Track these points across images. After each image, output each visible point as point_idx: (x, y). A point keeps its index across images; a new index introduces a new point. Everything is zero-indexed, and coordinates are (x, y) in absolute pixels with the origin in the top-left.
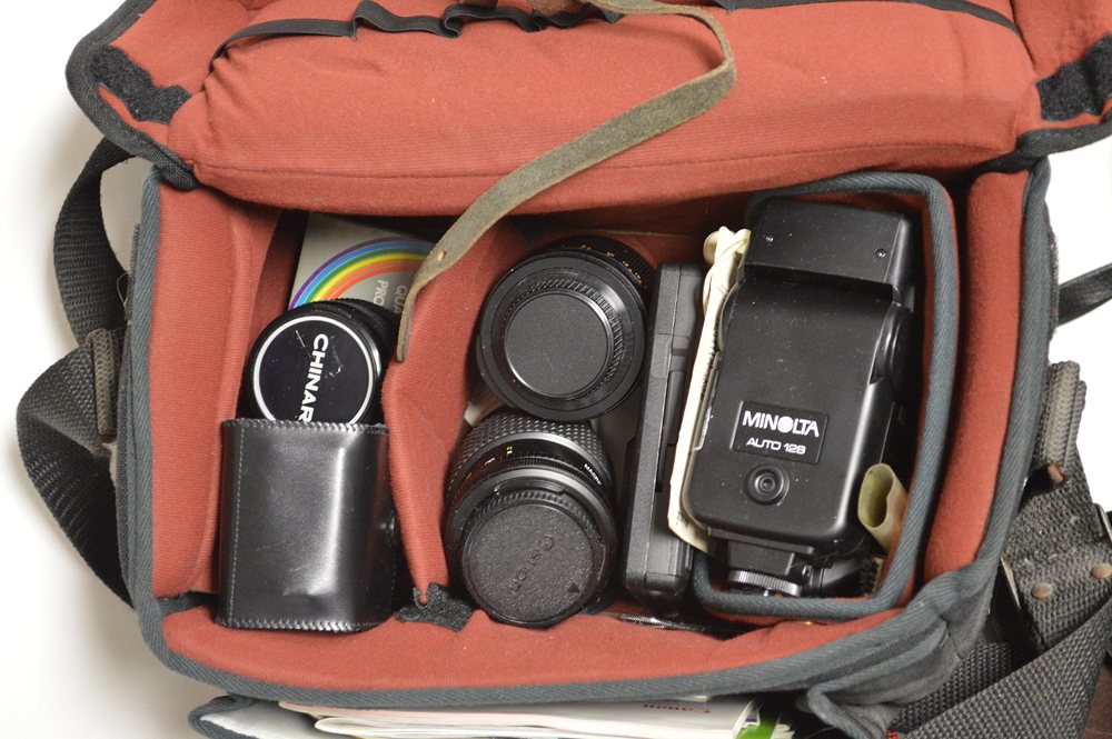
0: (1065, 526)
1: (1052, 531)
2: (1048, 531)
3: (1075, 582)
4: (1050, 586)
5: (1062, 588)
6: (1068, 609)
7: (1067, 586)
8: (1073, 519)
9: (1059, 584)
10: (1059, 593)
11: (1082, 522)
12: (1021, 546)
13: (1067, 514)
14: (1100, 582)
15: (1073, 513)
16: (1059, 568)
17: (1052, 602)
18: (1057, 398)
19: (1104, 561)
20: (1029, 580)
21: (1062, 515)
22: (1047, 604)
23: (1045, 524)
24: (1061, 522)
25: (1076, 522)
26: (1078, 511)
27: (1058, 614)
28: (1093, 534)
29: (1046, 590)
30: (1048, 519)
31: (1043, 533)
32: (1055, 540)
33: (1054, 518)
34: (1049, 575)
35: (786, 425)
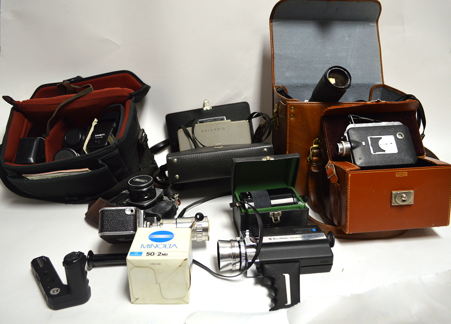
35: (101, 135)
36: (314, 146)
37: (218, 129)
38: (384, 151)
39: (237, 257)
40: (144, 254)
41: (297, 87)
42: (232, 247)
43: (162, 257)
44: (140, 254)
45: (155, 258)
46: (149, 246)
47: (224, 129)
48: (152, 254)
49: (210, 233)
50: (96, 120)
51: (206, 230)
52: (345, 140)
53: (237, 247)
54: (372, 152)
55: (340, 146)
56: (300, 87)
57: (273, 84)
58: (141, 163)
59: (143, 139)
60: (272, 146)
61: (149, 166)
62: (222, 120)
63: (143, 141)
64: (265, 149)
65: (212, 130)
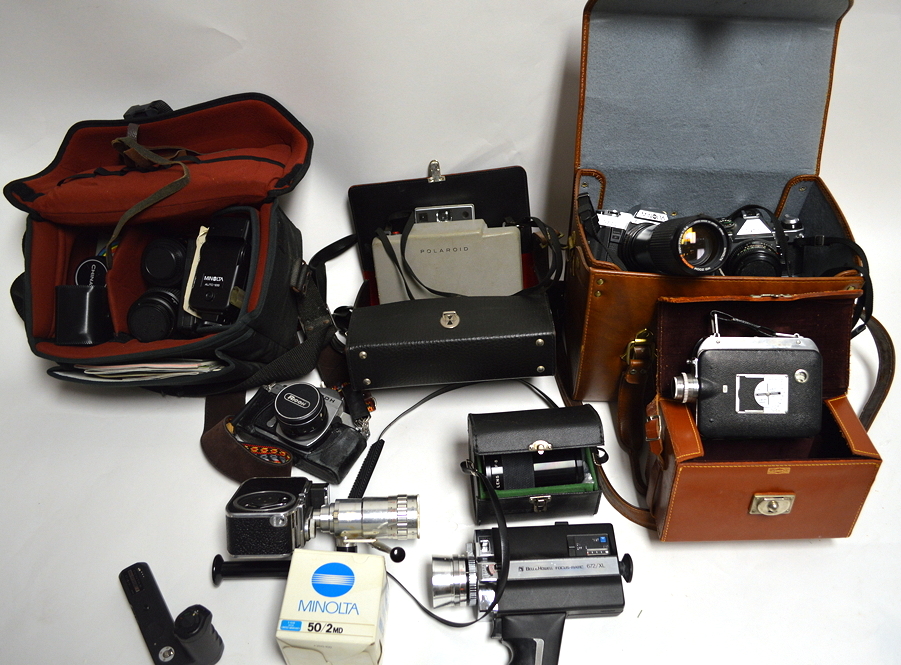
0: (317, 310)
2: (313, 312)
3: (319, 326)
4: (312, 327)
5: (315, 328)
6: (316, 333)
7: (317, 326)
9: (315, 326)
12: (305, 316)
14: (325, 326)
15: (318, 306)
16: (316, 322)
20: (308, 327)
21: (315, 306)
24: (315, 309)
28: (327, 314)
29: (312, 329)
30: (312, 309)
31: (311, 313)
32: (315, 314)
34: (313, 324)
35: (215, 279)
36: (637, 340)
37: (455, 250)
38: (762, 408)
39: (463, 592)
40: (305, 626)
41: (628, 172)
42: (455, 573)
43: (333, 638)
44: (298, 624)
45: (322, 637)
46: (313, 606)
47: (466, 249)
48: (318, 627)
49: (421, 530)
50: (203, 230)
51: (413, 524)
52: (690, 371)
53: (463, 573)
54: (737, 409)
55: (679, 386)
56: (635, 172)
57: (575, 164)
58: (299, 314)
59: (302, 278)
60: (554, 333)
61: (316, 317)
62: (466, 215)
63: (301, 283)
64: (540, 340)
65: (441, 251)
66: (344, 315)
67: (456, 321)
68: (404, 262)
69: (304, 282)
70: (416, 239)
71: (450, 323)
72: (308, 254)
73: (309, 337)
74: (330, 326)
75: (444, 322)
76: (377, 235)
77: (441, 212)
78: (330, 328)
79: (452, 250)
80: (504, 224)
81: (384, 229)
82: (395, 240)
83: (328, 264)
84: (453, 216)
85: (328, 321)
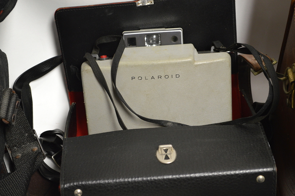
0: (25, 137)
1: (21, 138)
2: (20, 138)
3: (27, 153)
4: (20, 154)
5: (23, 155)
6: (25, 161)
7: (25, 154)
8: (26, 134)
9: (23, 154)
10: (22, 156)
11: (29, 135)
12: (12, 143)
13: (25, 133)
14: (33, 152)
15: (26, 133)
16: (24, 149)
17: (20, 159)
18: (4, 99)
19: (36, 146)
20: (15, 153)
21: (23, 134)
22: (19, 160)
23: (18, 136)
24: (23, 136)
25: (28, 135)
26: (28, 132)
27: (21, 162)
28: (33, 138)
29: (19, 156)
30: (19, 135)
31: (19, 139)
32: (23, 141)
33: (21, 135)
34: (21, 152)
37: (167, 77)
47: (178, 76)
58: (6, 141)
59: (11, 109)
60: (275, 169)
61: (23, 143)
62: (175, 39)
63: (10, 114)
64: (261, 177)
65: (153, 78)
66: (52, 140)
67: (173, 156)
68: (115, 91)
69: (13, 112)
70: (127, 66)
71: (167, 158)
72: (14, 75)
73: (17, 165)
74: (39, 153)
75: (160, 157)
76: (85, 60)
77: (149, 36)
78: (39, 155)
79: (163, 77)
80: (213, 48)
81: (91, 53)
82: (105, 65)
83: (32, 84)
84: (161, 40)
85: (36, 149)
